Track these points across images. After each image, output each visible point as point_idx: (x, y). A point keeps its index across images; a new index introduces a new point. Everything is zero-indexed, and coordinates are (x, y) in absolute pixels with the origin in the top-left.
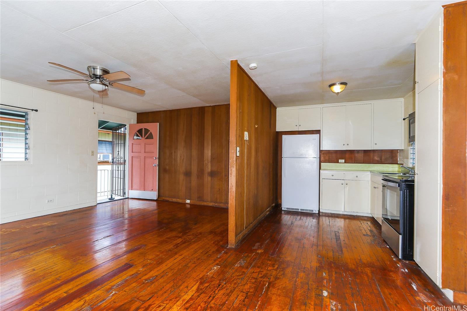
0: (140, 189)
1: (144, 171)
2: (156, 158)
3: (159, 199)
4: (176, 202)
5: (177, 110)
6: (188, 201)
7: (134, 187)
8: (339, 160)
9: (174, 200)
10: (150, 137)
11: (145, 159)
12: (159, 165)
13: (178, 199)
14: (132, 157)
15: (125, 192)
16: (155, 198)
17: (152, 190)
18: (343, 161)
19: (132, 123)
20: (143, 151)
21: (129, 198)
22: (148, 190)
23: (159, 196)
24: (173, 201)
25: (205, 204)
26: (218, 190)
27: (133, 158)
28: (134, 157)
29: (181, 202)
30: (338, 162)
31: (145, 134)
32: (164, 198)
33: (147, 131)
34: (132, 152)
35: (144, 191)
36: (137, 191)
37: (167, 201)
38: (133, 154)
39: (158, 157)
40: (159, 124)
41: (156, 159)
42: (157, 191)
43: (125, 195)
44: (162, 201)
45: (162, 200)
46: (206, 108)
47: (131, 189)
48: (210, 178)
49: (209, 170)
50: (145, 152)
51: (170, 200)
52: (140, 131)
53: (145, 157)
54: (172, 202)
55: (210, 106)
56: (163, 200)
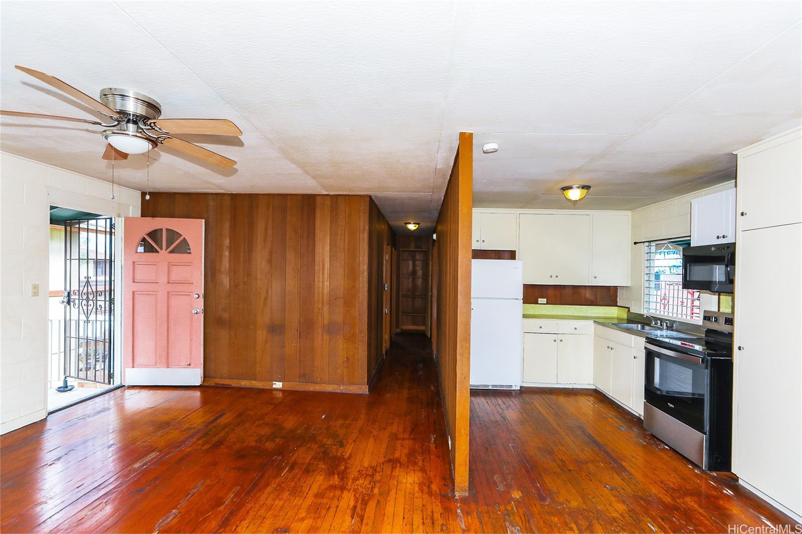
0: (155, 365)
1: (168, 324)
2: (197, 294)
3: (206, 384)
4: (250, 387)
5: (251, 196)
6: (278, 385)
7: (139, 360)
8: (539, 299)
9: (244, 383)
10: (184, 248)
11: (168, 298)
12: (205, 311)
13: (254, 382)
14: (134, 292)
15: (112, 372)
16: (198, 382)
17: (190, 365)
18: (544, 300)
19: (131, 216)
20: (163, 279)
21: (124, 386)
22: (178, 366)
23: (206, 376)
24: (243, 387)
25: (318, 388)
26: (346, 359)
27: (136, 296)
28: (138, 293)
29: (261, 387)
30: (537, 303)
31: (170, 242)
32: (217, 380)
33: (173, 235)
34: (134, 282)
35: (168, 367)
36: (146, 369)
37: (226, 387)
38: (135, 287)
39: (203, 293)
40: (205, 222)
41: (199, 297)
42: (202, 367)
43: (112, 380)
44: (213, 387)
45: (213, 385)
46: (318, 198)
47: (131, 365)
48: (326, 337)
49: (326, 321)
50: (168, 283)
51: (234, 383)
52: (154, 234)
53: (168, 292)
54: (240, 389)
55: (327, 195)
56: (215, 384)
